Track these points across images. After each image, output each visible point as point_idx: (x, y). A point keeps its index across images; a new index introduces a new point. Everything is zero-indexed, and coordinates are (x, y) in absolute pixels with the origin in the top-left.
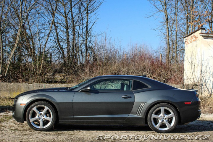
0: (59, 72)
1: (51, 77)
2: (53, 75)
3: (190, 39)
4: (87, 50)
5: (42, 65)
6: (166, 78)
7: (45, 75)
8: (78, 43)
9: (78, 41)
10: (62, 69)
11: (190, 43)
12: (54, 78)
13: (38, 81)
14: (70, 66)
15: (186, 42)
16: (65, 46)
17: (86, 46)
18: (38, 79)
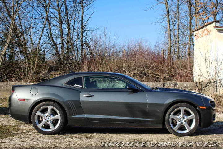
0: (55, 70)
1: (46, 75)
2: (48, 73)
3: (201, 33)
4: (82, 45)
5: (36, 63)
6: (170, 75)
7: (40, 73)
8: (73, 38)
9: (73, 36)
10: (57, 67)
11: (201, 36)
12: (50, 77)
13: (33, 79)
14: (66, 63)
15: (196, 36)
16: (58, 41)
17: (82, 42)
18: (32, 78)
